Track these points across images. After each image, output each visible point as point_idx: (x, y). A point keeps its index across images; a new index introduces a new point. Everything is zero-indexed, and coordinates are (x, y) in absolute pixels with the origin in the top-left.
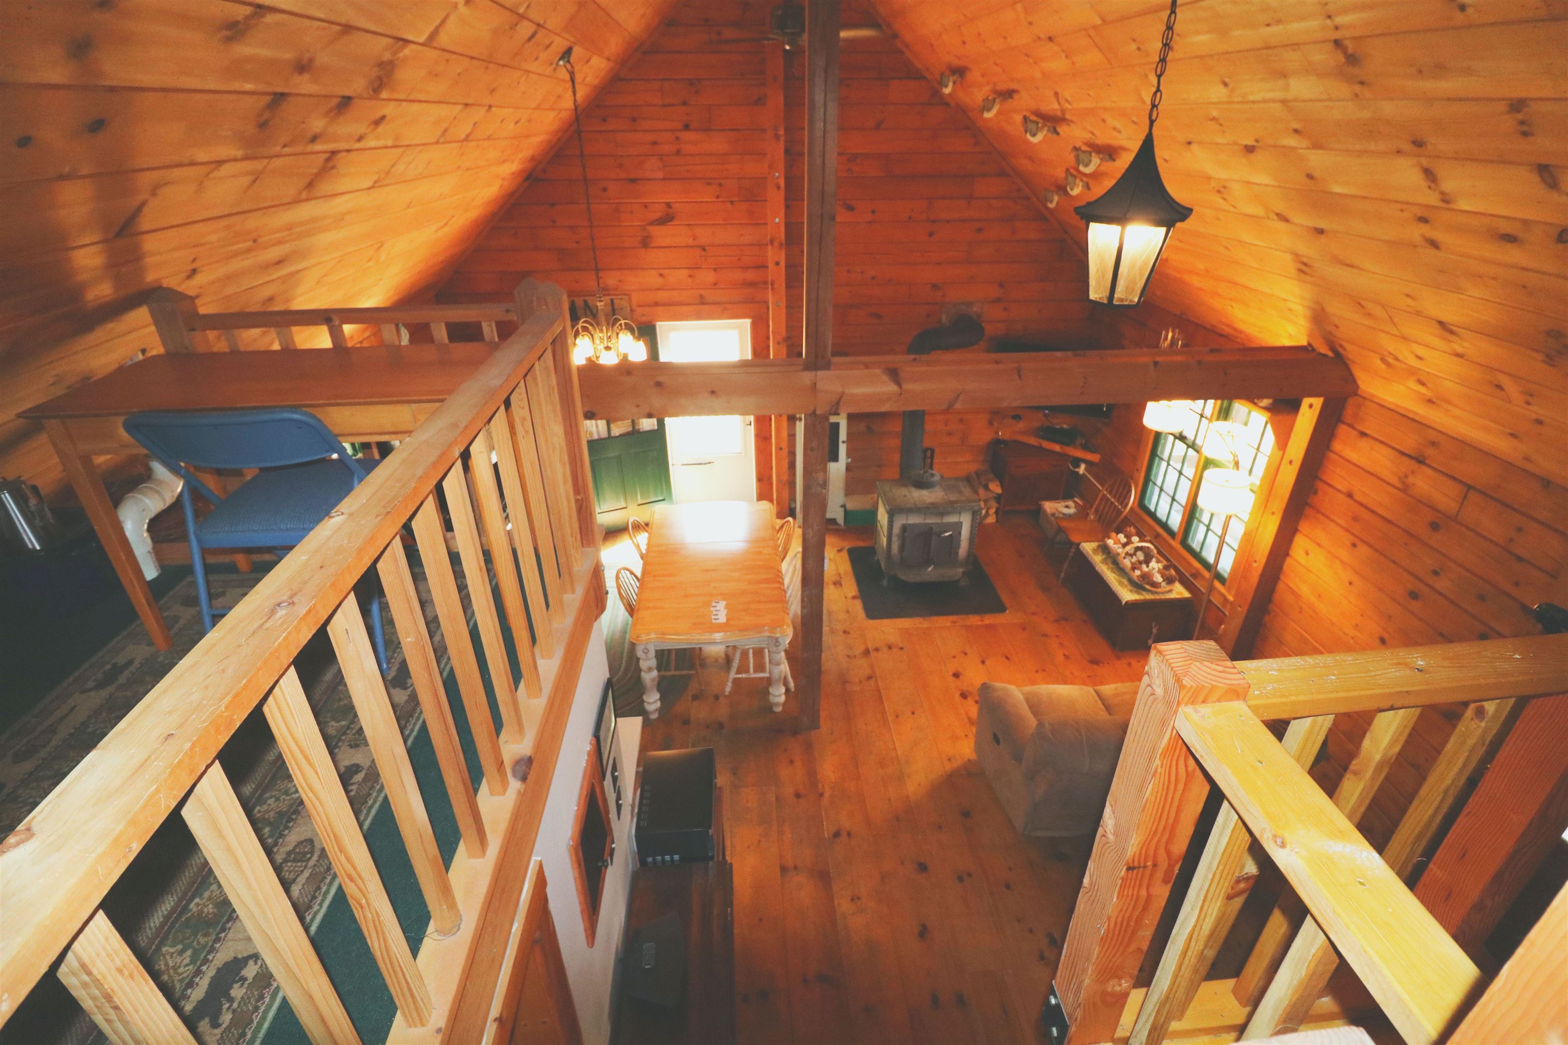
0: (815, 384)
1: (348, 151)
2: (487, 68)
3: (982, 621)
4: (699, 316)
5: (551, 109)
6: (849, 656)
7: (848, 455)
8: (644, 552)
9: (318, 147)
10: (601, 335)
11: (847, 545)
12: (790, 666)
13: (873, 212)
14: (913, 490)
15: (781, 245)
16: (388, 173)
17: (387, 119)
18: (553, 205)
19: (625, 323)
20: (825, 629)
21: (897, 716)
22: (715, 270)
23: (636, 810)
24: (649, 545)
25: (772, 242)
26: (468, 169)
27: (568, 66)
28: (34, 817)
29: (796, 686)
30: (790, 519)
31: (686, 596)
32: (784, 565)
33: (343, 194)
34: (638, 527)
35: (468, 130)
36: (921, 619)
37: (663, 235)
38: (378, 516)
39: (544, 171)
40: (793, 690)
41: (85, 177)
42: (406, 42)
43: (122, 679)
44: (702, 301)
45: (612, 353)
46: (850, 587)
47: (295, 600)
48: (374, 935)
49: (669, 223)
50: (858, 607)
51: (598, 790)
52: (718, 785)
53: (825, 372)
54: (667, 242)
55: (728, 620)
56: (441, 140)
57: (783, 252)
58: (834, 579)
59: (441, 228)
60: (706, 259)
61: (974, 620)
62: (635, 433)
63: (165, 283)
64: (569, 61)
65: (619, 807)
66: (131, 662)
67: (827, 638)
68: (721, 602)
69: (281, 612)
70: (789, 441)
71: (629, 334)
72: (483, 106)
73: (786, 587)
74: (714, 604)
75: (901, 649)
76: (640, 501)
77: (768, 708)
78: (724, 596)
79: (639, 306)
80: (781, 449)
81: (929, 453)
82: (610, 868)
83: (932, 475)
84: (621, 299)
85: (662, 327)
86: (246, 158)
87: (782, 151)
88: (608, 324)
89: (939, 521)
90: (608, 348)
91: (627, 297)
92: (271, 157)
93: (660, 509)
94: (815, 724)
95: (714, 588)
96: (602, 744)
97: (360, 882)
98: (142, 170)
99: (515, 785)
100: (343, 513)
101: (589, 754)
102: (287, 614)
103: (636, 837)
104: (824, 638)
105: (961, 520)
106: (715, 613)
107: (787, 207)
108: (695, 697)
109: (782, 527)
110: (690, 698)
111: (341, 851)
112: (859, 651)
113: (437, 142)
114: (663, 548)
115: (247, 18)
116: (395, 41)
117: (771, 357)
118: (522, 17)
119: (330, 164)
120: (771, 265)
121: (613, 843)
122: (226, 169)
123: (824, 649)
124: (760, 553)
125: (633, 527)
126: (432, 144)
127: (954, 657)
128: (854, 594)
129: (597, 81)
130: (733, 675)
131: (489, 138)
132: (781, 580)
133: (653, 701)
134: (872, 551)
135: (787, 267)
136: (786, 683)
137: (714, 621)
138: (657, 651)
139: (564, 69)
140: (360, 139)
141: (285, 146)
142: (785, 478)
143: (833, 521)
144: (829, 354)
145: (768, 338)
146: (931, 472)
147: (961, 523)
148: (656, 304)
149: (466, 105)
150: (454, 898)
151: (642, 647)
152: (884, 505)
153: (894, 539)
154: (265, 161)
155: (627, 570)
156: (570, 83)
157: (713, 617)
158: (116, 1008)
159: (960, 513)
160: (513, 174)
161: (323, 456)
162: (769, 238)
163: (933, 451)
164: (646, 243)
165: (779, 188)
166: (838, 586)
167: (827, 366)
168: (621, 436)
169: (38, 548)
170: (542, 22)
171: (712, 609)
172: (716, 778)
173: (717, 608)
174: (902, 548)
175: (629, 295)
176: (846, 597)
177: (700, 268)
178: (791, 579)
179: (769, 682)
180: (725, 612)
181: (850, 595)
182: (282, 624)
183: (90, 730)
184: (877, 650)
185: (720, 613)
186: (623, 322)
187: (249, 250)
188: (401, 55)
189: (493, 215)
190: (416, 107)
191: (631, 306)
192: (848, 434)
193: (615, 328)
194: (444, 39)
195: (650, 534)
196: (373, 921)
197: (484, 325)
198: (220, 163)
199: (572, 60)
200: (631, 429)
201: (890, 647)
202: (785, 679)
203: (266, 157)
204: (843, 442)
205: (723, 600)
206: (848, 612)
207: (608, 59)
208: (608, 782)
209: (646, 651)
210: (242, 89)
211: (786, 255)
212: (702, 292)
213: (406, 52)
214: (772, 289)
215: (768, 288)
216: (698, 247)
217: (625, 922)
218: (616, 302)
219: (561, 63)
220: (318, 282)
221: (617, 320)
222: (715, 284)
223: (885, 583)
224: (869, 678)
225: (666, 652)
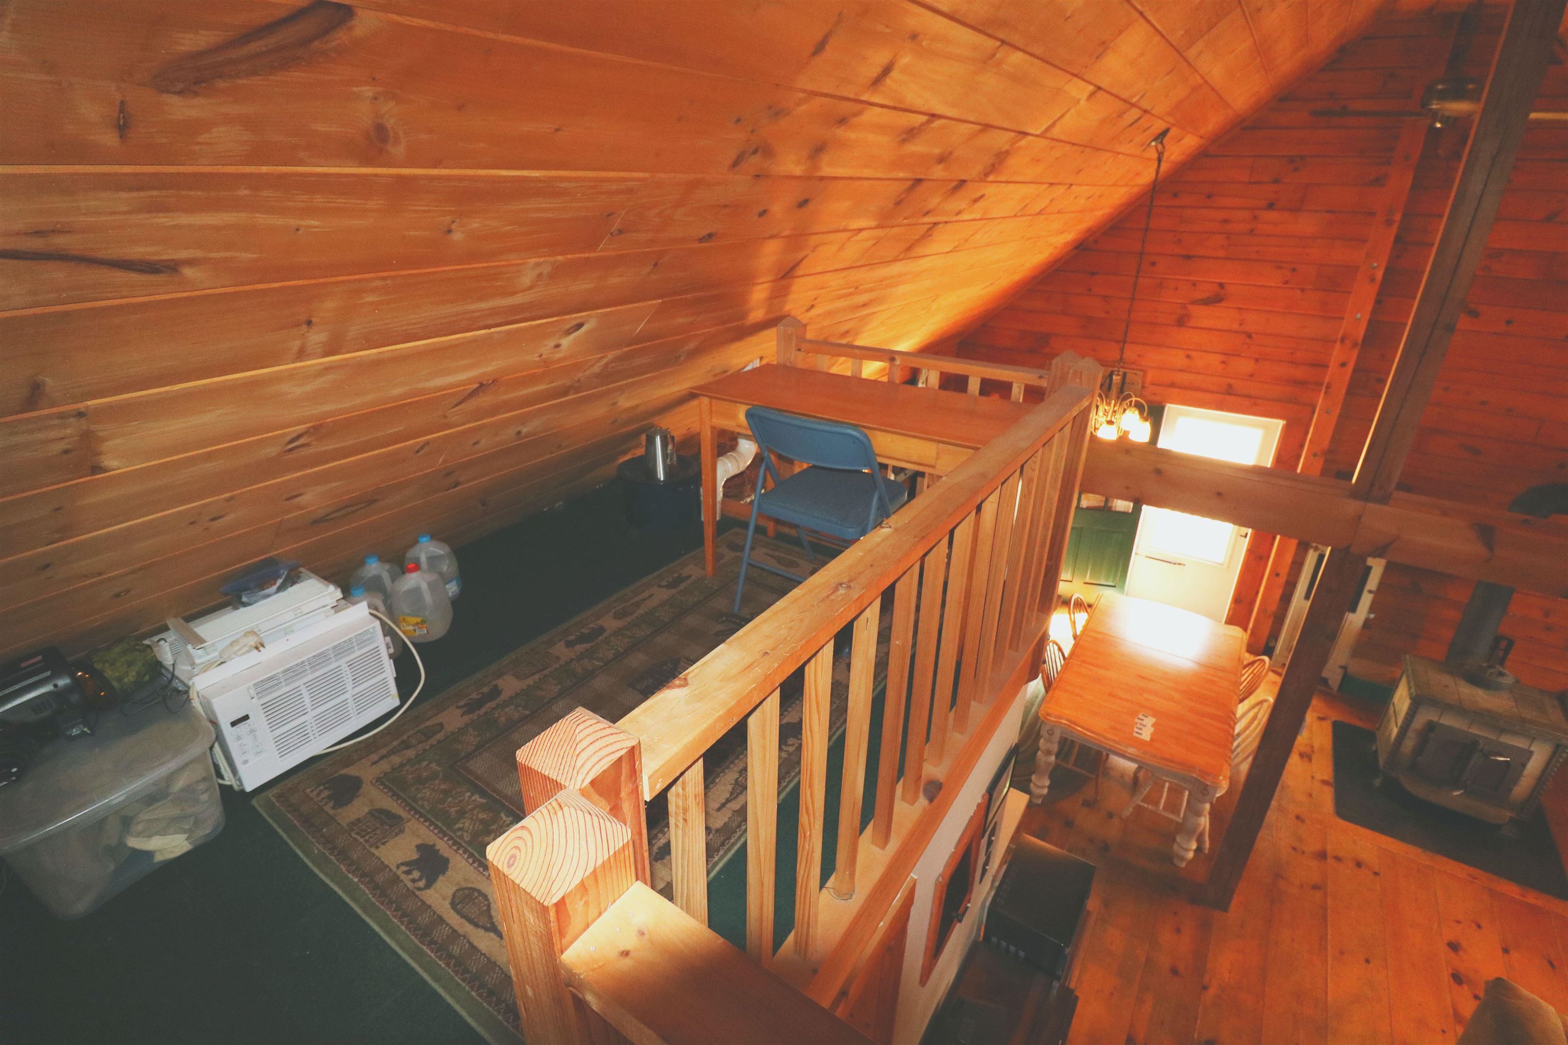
0: (1360, 517)
1: (946, 222)
2: (1082, 152)
3: (1523, 896)
4: (1220, 406)
5: (1126, 185)
6: (1294, 849)
7: (1372, 609)
8: (1078, 633)
9: (926, 219)
10: (1106, 408)
11: (1335, 716)
12: (1211, 824)
13: (1509, 322)
14: (1462, 683)
15: (1355, 345)
16: (966, 240)
17: (986, 196)
18: (1093, 274)
19: (1136, 401)
20: (1274, 803)
21: (1342, 953)
22: (1257, 360)
23: (997, 884)
24: (1085, 628)
25: (1343, 340)
26: (1030, 238)
27: (1160, 147)
28: (689, 673)
29: (1210, 849)
30: (1266, 658)
31: (1111, 695)
32: (1241, 709)
33: (928, 256)
34: (1080, 605)
35: (1044, 205)
36: (1419, 851)
37: (1203, 316)
38: (915, 537)
39: (1096, 242)
40: (1207, 851)
41: (783, 237)
42: (1026, 134)
43: (682, 586)
44: (1229, 391)
45: (1114, 428)
46: (1323, 768)
47: (852, 584)
48: (803, 864)
49: (1216, 304)
50: (1327, 797)
51: (974, 845)
52: (1088, 908)
53: (1378, 507)
54: (1205, 323)
55: (1152, 740)
56: (1019, 214)
57: (1356, 352)
58: (1303, 749)
59: (988, 286)
60: (1249, 347)
61: (1512, 890)
62: (1105, 510)
63: (793, 313)
64: (1161, 143)
65: (984, 871)
66: (689, 577)
67: (1272, 815)
68: (1150, 718)
69: (842, 591)
70: (1291, 568)
71: (1137, 412)
72: (1065, 184)
73: (1236, 731)
74: (1140, 716)
75: (1376, 874)
76: (1087, 580)
77: (1168, 858)
78: (1155, 713)
79: (1153, 384)
80: (1277, 575)
81: (1503, 644)
82: (958, 925)
83: (1501, 674)
84: (1136, 374)
85: (1171, 409)
86: (877, 227)
87: (1392, 239)
88: (1118, 398)
89: (1494, 738)
90: (1110, 422)
91: (1142, 373)
92: (893, 227)
93: (1108, 594)
94: (1223, 904)
95: (1146, 699)
96: (992, 805)
97: (812, 819)
98: (812, 234)
99: (922, 801)
100: (890, 527)
101: (979, 805)
102: (845, 594)
103: (990, 909)
104: (1269, 813)
105: (1532, 749)
106: (1138, 726)
107: (1378, 302)
108: (1086, 804)
109: (1253, 663)
110: (1080, 802)
111: (810, 787)
112: (1313, 846)
113: (1015, 216)
114: (1100, 637)
115: (922, 124)
116: (1017, 134)
117: (1299, 471)
118: (1133, 105)
119: (930, 233)
120: (1333, 364)
121: (969, 902)
122: (864, 234)
123: (1264, 824)
124: (1212, 682)
125: (1074, 604)
126: (1010, 217)
127: (1458, 922)
128: (1326, 778)
129: (1180, 158)
130: (1138, 800)
131: (1059, 212)
132: (1232, 723)
133: (1042, 784)
134: (1371, 736)
135: (1355, 370)
136: (1200, 840)
137: (1135, 734)
138: (1061, 737)
139: (1154, 150)
140: (959, 213)
141: (905, 219)
142: (1273, 607)
143: (1325, 681)
144: (1393, 486)
145: (1302, 447)
146: (1501, 669)
147: (1531, 753)
148: (1173, 385)
149: (1051, 184)
150: (855, 870)
151: (1048, 727)
152: (1410, 688)
153: (1411, 734)
154: (888, 230)
155: (1057, 644)
156: (1156, 162)
157: (1136, 730)
158: (685, 820)
159: (1534, 739)
160: (1067, 243)
161: (858, 468)
162: (1340, 335)
163: (1511, 643)
164: (1182, 322)
165: (1373, 280)
166: (1306, 759)
167: (1385, 500)
168: (1088, 508)
169: (662, 479)
170: (1149, 108)
171: (1136, 720)
172: (1088, 899)
173: (1144, 723)
174: (1419, 749)
175: (1145, 372)
176: (1313, 777)
177: (1239, 356)
178: (1247, 728)
179: (1180, 828)
180: (1152, 729)
181: (1318, 776)
182: (842, 599)
183: (657, 615)
184: (1338, 859)
185: (1146, 729)
186: (1134, 399)
187: (850, 294)
188: (1018, 145)
189: (1034, 278)
190: (1011, 187)
191: (1143, 382)
192: (1381, 584)
193: (1125, 403)
194: (1056, 132)
195: (1090, 617)
196: (808, 853)
197: (1015, 386)
198: (860, 230)
199: (1165, 141)
200: (1102, 504)
201: (1359, 864)
202: (1201, 835)
203: (889, 227)
204: (1370, 592)
205: (1153, 716)
206: (1310, 795)
207: (1201, 137)
208: (984, 841)
209: (1051, 733)
210: (897, 177)
211: (1358, 356)
212: (1231, 381)
213: (1023, 143)
214: (1326, 393)
215: (1320, 390)
216: (1243, 332)
217: (952, 984)
218: (1128, 375)
219: (1153, 144)
220: (882, 323)
221: (1129, 396)
222: (1252, 375)
223: (1377, 782)
224: (1315, 887)
225: (1068, 743)
